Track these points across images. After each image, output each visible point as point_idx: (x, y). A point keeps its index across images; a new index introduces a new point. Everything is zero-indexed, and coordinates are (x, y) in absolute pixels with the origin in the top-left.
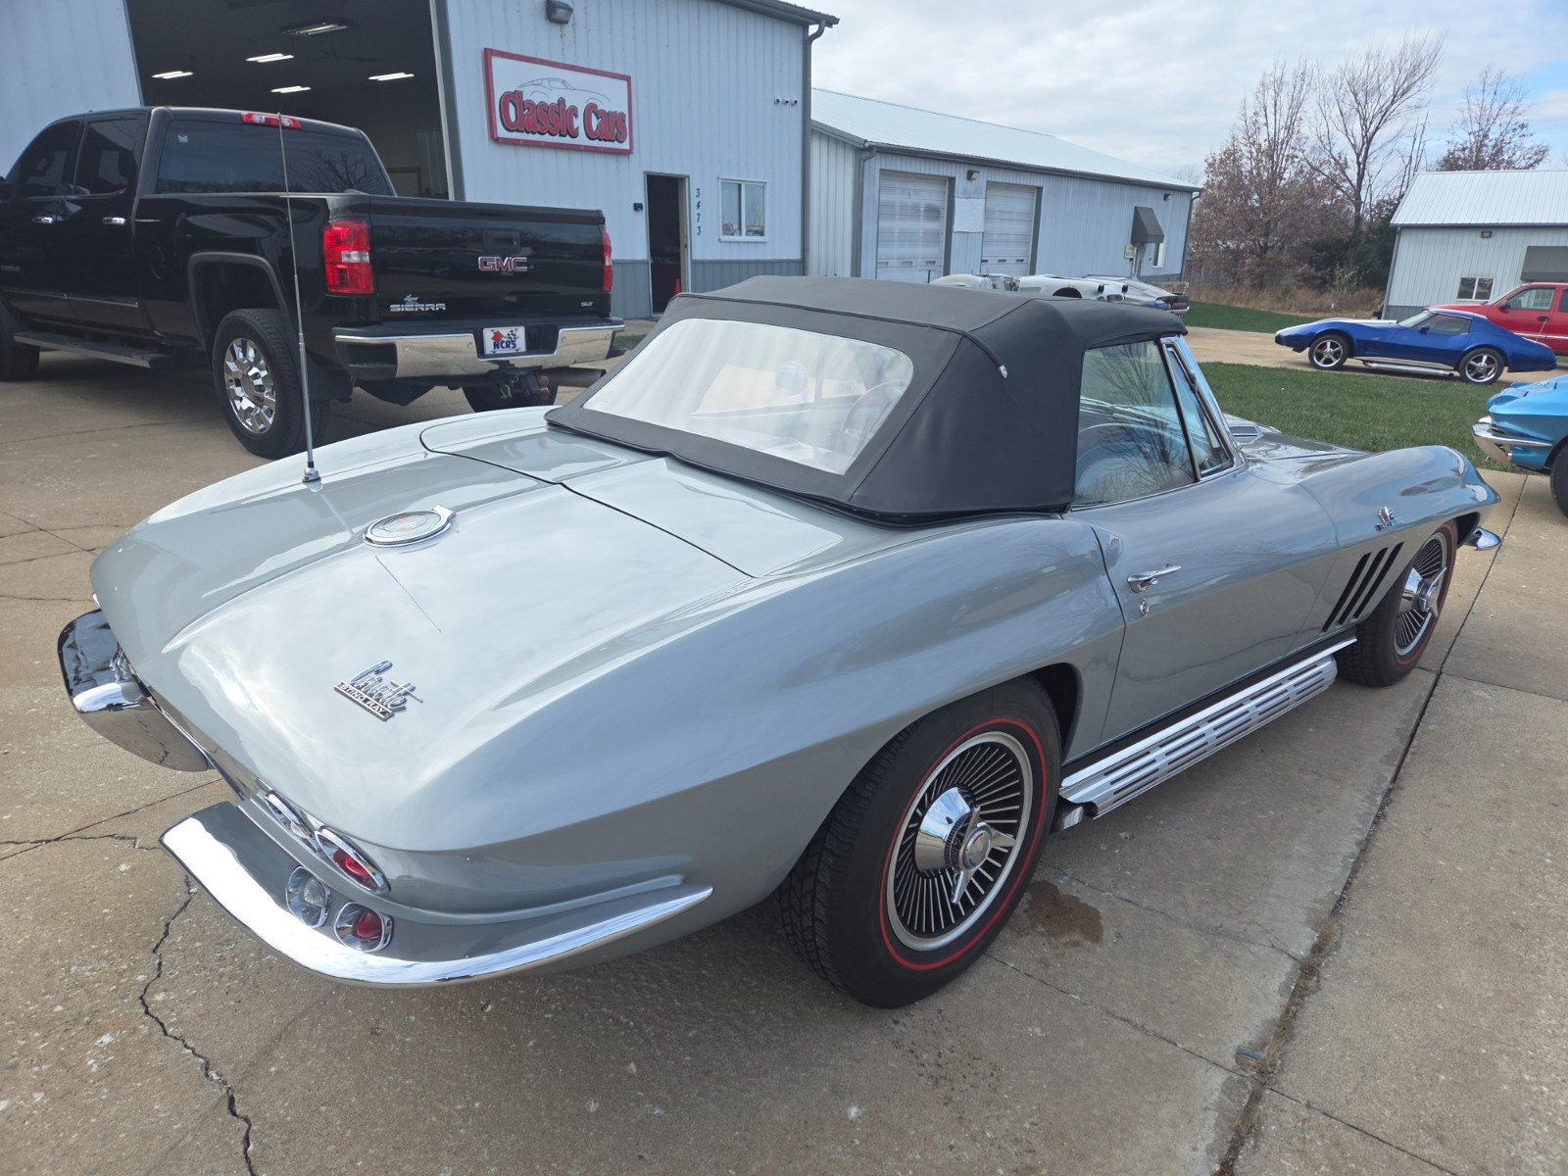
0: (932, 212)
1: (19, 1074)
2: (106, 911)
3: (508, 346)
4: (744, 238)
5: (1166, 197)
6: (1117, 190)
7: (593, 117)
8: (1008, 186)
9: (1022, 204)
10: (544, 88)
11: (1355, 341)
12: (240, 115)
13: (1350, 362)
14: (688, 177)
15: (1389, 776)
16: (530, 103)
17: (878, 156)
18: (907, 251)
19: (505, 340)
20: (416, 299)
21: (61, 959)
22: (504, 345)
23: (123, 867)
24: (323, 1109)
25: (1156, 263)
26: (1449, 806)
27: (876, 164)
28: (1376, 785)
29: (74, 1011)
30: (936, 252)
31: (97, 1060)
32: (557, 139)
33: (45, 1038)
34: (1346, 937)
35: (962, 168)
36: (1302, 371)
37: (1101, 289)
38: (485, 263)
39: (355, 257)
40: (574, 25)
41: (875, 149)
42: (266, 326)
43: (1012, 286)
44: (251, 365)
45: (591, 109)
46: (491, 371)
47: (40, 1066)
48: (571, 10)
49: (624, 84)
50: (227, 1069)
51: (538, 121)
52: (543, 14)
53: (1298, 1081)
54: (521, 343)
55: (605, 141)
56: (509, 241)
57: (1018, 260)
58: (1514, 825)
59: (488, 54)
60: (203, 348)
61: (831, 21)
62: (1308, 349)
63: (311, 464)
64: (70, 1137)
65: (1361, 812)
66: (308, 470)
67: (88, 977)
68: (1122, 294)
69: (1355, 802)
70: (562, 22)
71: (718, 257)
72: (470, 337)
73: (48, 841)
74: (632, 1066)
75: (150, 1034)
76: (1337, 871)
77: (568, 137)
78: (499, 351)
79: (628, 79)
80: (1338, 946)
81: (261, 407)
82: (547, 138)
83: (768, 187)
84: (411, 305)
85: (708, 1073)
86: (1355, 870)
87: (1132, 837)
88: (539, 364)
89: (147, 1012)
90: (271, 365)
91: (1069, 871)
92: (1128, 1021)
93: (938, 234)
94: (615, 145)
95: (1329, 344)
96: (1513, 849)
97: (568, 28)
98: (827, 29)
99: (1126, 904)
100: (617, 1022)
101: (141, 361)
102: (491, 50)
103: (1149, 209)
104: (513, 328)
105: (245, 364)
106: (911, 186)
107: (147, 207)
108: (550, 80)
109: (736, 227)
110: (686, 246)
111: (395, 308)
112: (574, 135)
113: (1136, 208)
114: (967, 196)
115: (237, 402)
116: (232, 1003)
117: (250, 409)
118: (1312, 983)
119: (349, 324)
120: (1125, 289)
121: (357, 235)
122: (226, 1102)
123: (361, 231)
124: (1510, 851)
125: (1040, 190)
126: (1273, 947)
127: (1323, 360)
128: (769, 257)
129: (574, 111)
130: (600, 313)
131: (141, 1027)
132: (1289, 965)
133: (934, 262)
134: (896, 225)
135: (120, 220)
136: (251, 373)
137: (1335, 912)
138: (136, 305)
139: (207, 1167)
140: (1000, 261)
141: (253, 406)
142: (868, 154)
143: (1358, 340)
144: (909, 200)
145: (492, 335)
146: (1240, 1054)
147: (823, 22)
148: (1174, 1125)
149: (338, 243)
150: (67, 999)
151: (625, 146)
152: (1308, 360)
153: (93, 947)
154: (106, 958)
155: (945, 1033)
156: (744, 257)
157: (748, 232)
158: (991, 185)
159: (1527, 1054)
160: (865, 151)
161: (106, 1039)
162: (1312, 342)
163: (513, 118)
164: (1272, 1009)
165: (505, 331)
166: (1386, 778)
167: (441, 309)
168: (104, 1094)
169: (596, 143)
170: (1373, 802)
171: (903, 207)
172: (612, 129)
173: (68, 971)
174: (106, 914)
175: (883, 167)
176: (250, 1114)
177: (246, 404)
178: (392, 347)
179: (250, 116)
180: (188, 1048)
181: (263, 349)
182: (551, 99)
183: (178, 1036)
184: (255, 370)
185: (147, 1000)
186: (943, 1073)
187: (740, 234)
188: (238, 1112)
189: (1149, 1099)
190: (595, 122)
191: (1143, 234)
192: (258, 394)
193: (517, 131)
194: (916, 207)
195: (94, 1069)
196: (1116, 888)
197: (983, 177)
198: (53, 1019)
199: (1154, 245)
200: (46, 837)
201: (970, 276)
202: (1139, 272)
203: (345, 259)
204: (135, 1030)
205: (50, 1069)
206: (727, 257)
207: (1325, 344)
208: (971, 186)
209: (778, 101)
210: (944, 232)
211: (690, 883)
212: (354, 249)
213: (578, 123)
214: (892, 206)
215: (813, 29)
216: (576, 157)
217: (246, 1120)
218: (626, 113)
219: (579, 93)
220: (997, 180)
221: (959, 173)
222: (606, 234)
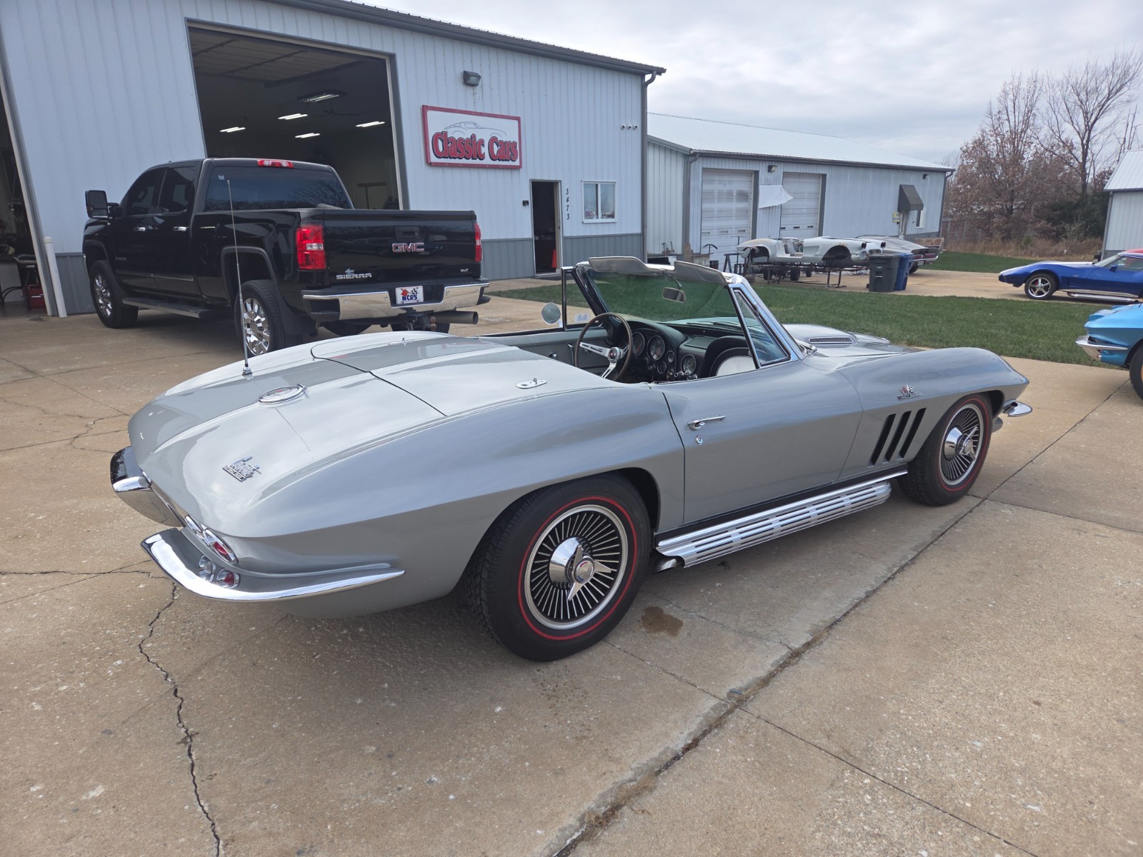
0: (742, 196)
2: (129, 606)
4: (600, 220)
5: (924, 177)
6: (885, 173)
7: (495, 145)
8: (799, 175)
9: (811, 187)
10: (460, 129)
11: (1060, 279)
12: (256, 162)
13: (1058, 293)
14: (561, 181)
15: (911, 557)
16: (452, 138)
17: (701, 159)
18: (724, 224)
19: (410, 295)
20: (352, 271)
21: (102, 627)
22: (409, 298)
23: (141, 586)
24: (221, 696)
25: (918, 225)
26: (941, 574)
27: (699, 165)
28: (898, 562)
29: (105, 650)
30: (746, 223)
31: (113, 671)
32: (471, 161)
33: (89, 661)
34: (829, 640)
35: (764, 164)
36: (1018, 301)
37: (864, 246)
38: (397, 248)
39: (315, 247)
40: (482, 87)
41: (698, 155)
42: (264, 290)
43: (800, 247)
44: (256, 315)
45: (494, 140)
46: (400, 315)
47: (85, 672)
48: (479, 77)
49: (516, 122)
50: (176, 677)
51: (458, 151)
52: (462, 80)
53: (758, 706)
54: (420, 296)
55: (503, 160)
56: (413, 233)
57: (809, 227)
58: (980, 586)
59: (425, 109)
60: (229, 305)
61: (661, 71)
62: (1024, 285)
63: (247, 365)
64: (95, 702)
65: (879, 575)
66: (245, 368)
67: (114, 635)
68: (881, 249)
70: (474, 85)
71: (581, 234)
72: (386, 293)
73: (104, 573)
74: (386, 685)
75: (141, 661)
76: (844, 606)
77: (478, 160)
78: (405, 302)
79: (518, 119)
80: (822, 643)
81: (261, 340)
82: (464, 161)
83: (617, 185)
84: (349, 275)
85: (425, 689)
86: (856, 606)
87: (723, 586)
88: (431, 309)
89: (141, 652)
90: (268, 314)
91: (674, 602)
92: (674, 675)
93: (747, 211)
94: (510, 163)
95: (1040, 281)
96: (970, 598)
97: (478, 89)
98: (657, 77)
99: (701, 619)
100: (384, 665)
101: (194, 314)
102: (427, 106)
103: (910, 186)
104: (415, 287)
105: (252, 314)
106: (726, 178)
107: (201, 220)
108: (465, 123)
109: (594, 213)
110: (559, 228)
111: (339, 277)
112: (482, 157)
113: (901, 186)
114: (768, 183)
115: (248, 338)
117: (255, 342)
118: (794, 661)
119: (311, 288)
120: (883, 245)
121: (316, 233)
122: (173, 691)
123: (319, 231)
124: (968, 599)
125: (824, 176)
126: (781, 643)
127: (1037, 291)
128: (618, 232)
129: (482, 142)
130: (474, 276)
131: (137, 658)
132: (785, 652)
133: (744, 231)
134: (716, 206)
135: (184, 228)
136: (255, 320)
137: (831, 627)
138: (192, 280)
139: (158, 717)
140: (795, 228)
141: (257, 339)
142: (693, 158)
143: (1062, 277)
144: (727, 188)
145: (402, 292)
146: (732, 692)
147: (655, 72)
148: (675, 722)
149: (305, 238)
150: (102, 644)
151: (517, 163)
152: (1024, 293)
153: (119, 622)
154: (125, 627)
155: (564, 676)
156: (601, 233)
157: (603, 216)
158: (786, 175)
159: (909, 700)
160: (690, 156)
161: (119, 662)
162: (1027, 279)
163: (441, 149)
164: (762, 673)
165: (409, 289)
166: (908, 558)
167: (369, 277)
168: (114, 685)
169: (497, 163)
170: (890, 571)
171: (720, 193)
172: (507, 153)
173: (105, 632)
174: (128, 608)
175: (705, 166)
176: (184, 697)
177: (253, 339)
178: (337, 301)
179: (262, 162)
180: (158, 667)
181: (263, 304)
182: (467, 136)
183: (155, 662)
184: (258, 318)
185: (142, 646)
186: (555, 694)
187: (598, 218)
188: (178, 695)
189: (666, 710)
190: (496, 148)
191: (907, 204)
192: (260, 332)
193: (444, 157)
194: (730, 194)
195: (111, 674)
196: (699, 611)
197: (780, 170)
198: (94, 653)
199: (916, 212)
200: (103, 571)
201: (767, 240)
202: (905, 231)
203: (309, 248)
204: (134, 659)
205: (89, 674)
206: (588, 234)
207: (1037, 281)
208: (770, 176)
209: (623, 127)
210: (752, 209)
211: (394, 567)
212: (315, 242)
213: (485, 150)
214: (712, 192)
215: (648, 77)
216: (483, 173)
217: (182, 699)
218: (518, 142)
219: (484, 130)
220: (791, 171)
221: (762, 168)
222: (477, 225)
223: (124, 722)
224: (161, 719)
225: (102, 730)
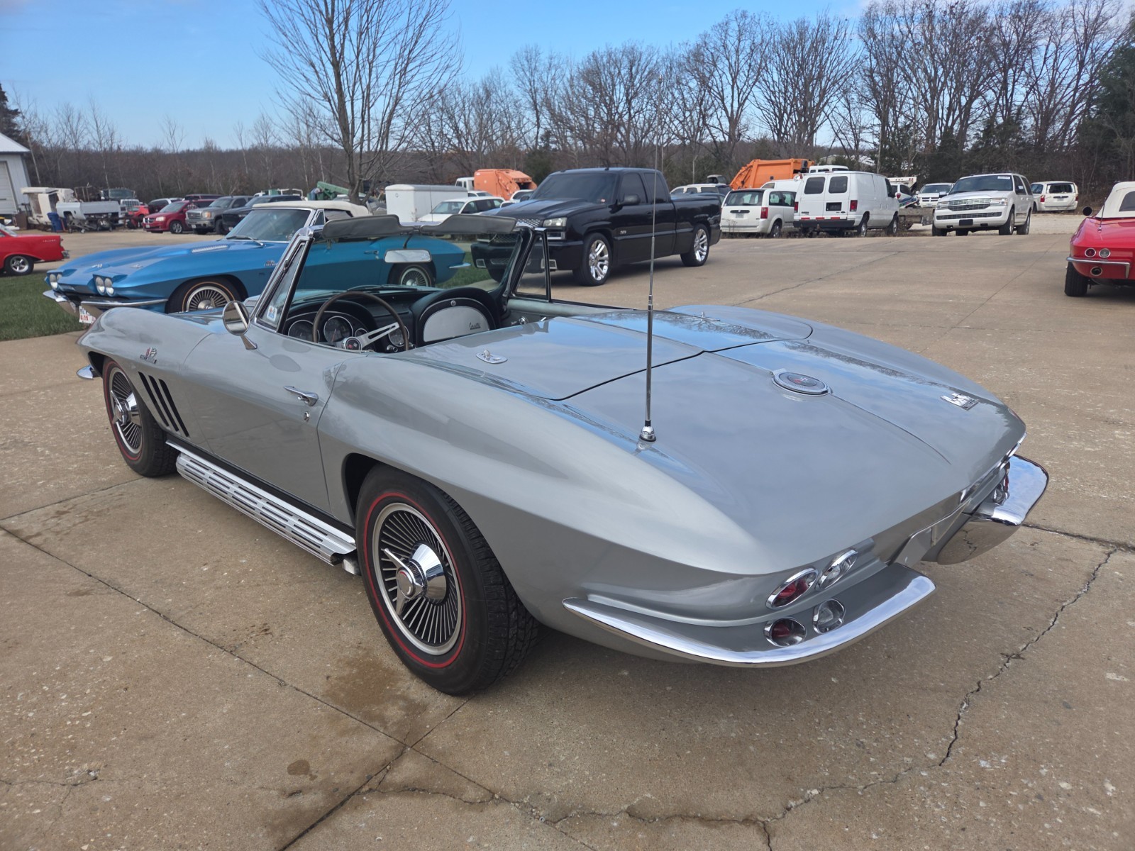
1: (1040, 791)
2: (874, 837)
21: (943, 831)
24: (949, 660)
29: (978, 793)
31: (999, 759)
33: (1008, 795)
47: (1027, 784)
50: (958, 701)
64: (1050, 742)
67: (945, 805)
75: (962, 746)
89: (948, 757)
116: (911, 719)
122: (978, 693)
131: (961, 752)
139: (1014, 685)
153: (916, 819)
161: (983, 763)
168: (1016, 743)
173: (951, 819)
180: (957, 724)
183: (953, 732)
185: (940, 761)
188: (977, 687)
205: (1024, 778)
223: (1046, 702)
224: (1014, 682)
225: (1068, 710)
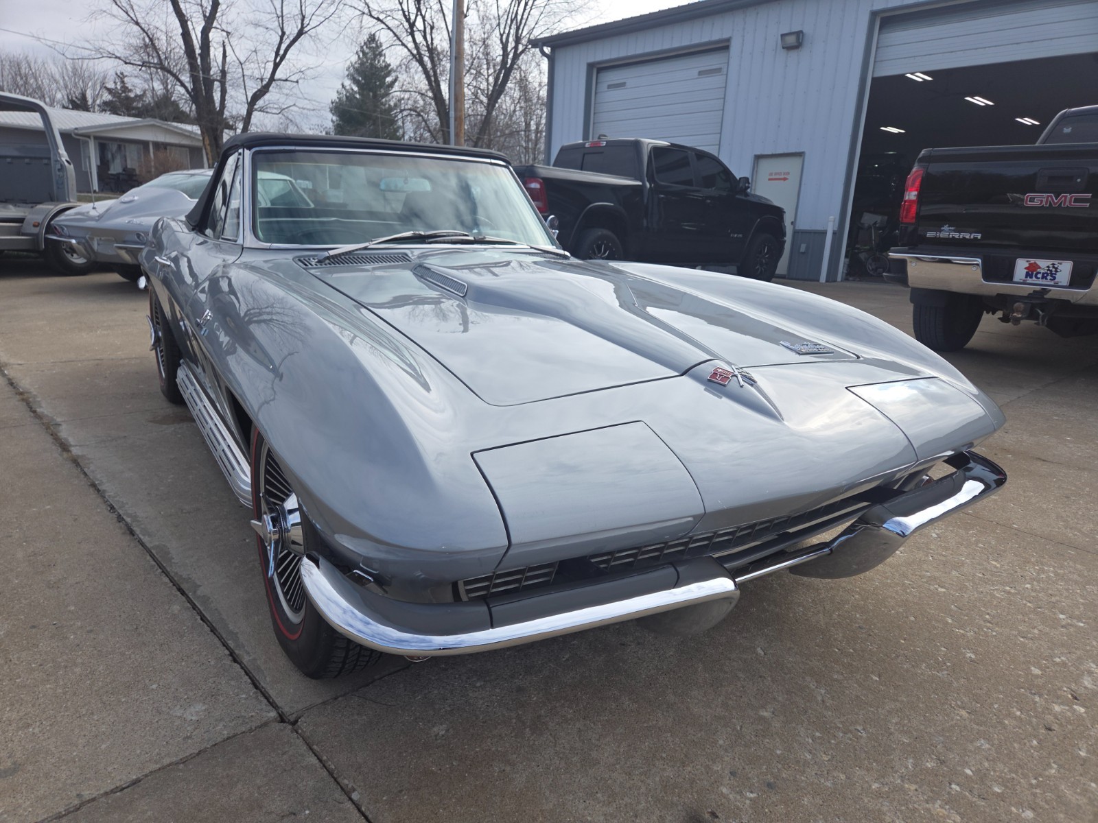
3: (1043, 278)
15: (145, 539)
19: (1042, 271)
20: (953, 228)
22: (1040, 276)
26: (80, 543)
28: (143, 526)
38: (1032, 200)
39: (912, 195)
54: (1064, 277)
56: (1071, 179)
58: (20, 555)
65: (127, 506)
69: (141, 511)
84: (947, 232)
96: (9, 539)
104: (1056, 262)
124: (10, 536)
145: (1027, 265)
165: (1043, 264)
166: (143, 535)
167: (975, 239)
170: (129, 515)
